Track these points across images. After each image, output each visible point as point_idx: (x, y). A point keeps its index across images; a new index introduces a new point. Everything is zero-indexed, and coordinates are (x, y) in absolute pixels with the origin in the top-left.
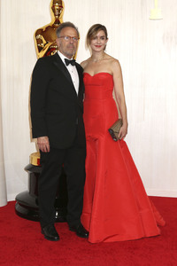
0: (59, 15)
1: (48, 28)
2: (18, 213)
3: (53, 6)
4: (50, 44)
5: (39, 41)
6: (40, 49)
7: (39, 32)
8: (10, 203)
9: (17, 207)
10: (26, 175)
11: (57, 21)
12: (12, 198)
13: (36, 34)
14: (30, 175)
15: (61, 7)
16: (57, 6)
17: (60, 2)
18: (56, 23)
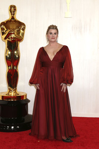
0: (14, 14)
4: (9, 31)
5: (3, 29)
6: (3, 34)
11: (13, 18)
15: (15, 10)
16: (13, 9)
17: (14, 7)
18: (12, 19)
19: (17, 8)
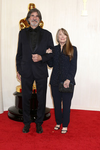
2: (9, 117)
3: (30, 7)
7: (22, 21)
8: (5, 112)
9: (9, 114)
10: (14, 97)
12: (6, 109)
13: (20, 22)
14: (16, 97)
16: (32, 7)
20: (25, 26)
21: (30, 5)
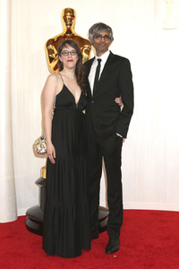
0: (71, 25)
1: (59, 38)
2: (29, 229)
3: (65, 16)
5: (50, 52)
6: (51, 60)
7: (51, 42)
8: (20, 218)
9: (28, 222)
10: (37, 189)
11: (69, 31)
12: (22, 213)
13: (48, 44)
14: (41, 188)
15: (73, 16)
16: (69, 16)
17: (72, 11)
18: (67, 33)
19: (77, 14)
20: (56, 52)
21: (66, 11)
